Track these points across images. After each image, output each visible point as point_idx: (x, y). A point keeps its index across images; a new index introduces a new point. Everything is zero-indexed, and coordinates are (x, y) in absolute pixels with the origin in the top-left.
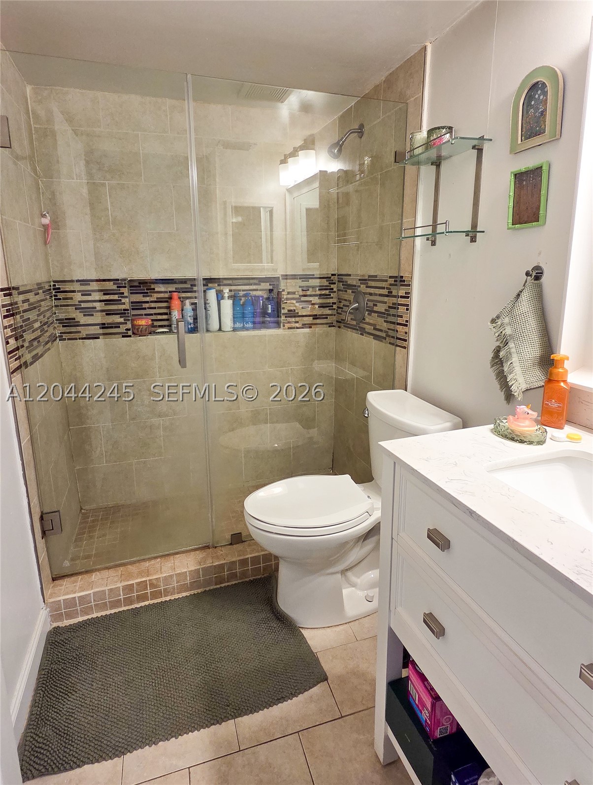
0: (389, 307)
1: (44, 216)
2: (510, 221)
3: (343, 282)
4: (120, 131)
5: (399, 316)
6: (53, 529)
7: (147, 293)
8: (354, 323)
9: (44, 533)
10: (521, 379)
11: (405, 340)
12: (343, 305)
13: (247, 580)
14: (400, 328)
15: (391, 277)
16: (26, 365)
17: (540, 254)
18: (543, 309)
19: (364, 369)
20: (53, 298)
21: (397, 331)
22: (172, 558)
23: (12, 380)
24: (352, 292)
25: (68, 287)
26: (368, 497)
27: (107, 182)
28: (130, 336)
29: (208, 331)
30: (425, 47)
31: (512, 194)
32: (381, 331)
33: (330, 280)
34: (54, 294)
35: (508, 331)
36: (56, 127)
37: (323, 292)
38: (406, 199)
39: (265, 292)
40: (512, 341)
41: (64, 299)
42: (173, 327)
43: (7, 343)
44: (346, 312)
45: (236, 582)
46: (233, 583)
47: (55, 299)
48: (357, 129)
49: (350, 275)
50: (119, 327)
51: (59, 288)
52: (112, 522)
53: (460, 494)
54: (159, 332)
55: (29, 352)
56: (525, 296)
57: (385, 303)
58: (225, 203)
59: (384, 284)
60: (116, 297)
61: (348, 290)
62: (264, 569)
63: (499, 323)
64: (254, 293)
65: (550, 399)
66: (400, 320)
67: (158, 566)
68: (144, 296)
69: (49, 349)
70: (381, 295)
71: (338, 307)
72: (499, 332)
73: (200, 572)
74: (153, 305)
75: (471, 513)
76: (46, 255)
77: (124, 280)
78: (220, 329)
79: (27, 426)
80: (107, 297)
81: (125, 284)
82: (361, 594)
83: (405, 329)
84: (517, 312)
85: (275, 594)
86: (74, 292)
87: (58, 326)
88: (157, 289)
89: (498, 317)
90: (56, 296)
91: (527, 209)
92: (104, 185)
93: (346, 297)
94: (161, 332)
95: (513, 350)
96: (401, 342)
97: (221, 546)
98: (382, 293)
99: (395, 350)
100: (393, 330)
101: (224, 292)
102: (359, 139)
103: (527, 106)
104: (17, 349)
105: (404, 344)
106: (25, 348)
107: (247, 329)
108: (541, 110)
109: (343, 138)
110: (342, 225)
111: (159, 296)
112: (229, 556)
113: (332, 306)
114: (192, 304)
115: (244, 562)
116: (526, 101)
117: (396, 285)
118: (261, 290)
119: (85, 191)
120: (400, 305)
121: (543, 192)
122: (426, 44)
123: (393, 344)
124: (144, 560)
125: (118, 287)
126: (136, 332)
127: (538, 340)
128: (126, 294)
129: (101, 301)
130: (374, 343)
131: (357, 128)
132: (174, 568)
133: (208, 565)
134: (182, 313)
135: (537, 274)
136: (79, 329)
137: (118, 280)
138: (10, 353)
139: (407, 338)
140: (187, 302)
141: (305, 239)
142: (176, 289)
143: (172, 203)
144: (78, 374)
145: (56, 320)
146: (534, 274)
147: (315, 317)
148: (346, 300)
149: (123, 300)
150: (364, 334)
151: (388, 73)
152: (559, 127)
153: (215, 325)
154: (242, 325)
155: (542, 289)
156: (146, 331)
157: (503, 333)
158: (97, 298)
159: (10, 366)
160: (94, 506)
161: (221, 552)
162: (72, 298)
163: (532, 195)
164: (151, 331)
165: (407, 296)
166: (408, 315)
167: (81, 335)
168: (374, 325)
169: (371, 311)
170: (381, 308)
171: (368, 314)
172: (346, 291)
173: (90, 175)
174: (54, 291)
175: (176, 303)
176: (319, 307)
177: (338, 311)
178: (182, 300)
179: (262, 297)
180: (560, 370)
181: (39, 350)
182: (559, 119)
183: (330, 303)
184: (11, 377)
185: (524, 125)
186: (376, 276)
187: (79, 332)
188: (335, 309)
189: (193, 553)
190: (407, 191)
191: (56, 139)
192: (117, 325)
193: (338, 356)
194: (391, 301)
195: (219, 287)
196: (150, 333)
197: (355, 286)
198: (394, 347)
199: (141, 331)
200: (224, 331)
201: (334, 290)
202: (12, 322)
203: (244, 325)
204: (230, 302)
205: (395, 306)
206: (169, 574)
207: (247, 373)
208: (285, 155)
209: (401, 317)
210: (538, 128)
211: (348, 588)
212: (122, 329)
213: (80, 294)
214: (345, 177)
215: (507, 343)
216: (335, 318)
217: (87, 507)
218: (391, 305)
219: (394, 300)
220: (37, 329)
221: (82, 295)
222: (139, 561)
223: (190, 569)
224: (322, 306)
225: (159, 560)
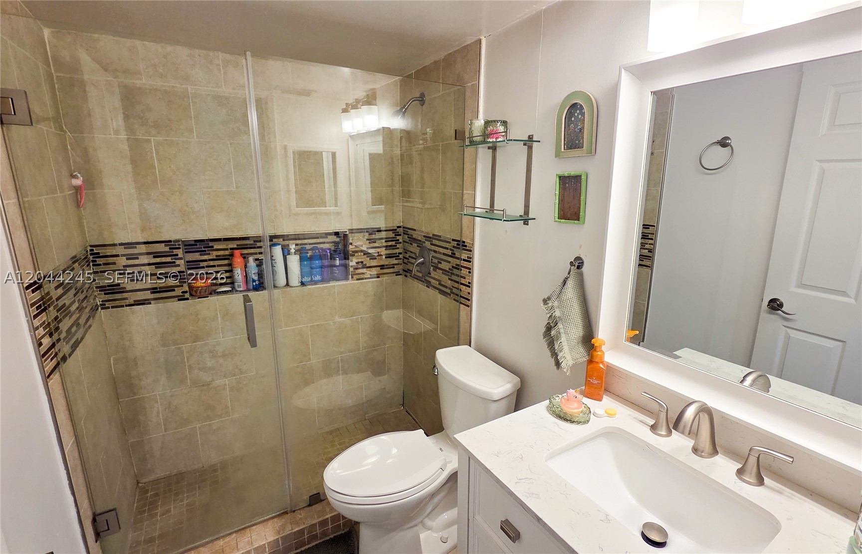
0: (453, 267)
1: (75, 177)
2: (557, 215)
3: (408, 234)
4: (166, 84)
5: (462, 277)
6: (109, 529)
7: (205, 251)
8: (420, 275)
9: (98, 535)
10: (569, 357)
11: (469, 300)
12: (409, 256)
13: (328, 538)
14: (463, 288)
15: (453, 240)
16: (64, 359)
17: (580, 247)
18: (584, 295)
19: (430, 320)
20: (91, 264)
21: (461, 290)
22: (248, 530)
23: (49, 384)
24: (418, 246)
25: (109, 251)
26: (441, 449)
27: (152, 138)
28: (187, 299)
29: (275, 287)
30: (480, 40)
31: (557, 192)
32: (446, 287)
33: (396, 232)
34: (92, 259)
35: (557, 313)
36: (86, 77)
37: (390, 243)
38: (467, 173)
39: (331, 244)
40: (560, 322)
41: (105, 264)
42: (237, 285)
43: (40, 344)
44: (413, 264)
45: (317, 543)
46: (314, 544)
47: (93, 265)
48: (419, 98)
49: (415, 230)
50: (174, 290)
51: (98, 253)
52: (177, 494)
53: (528, 497)
54: (220, 292)
55: (67, 343)
56: (571, 283)
57: (449, 262)
58: (285, 148)
59: (447, 245)
60: (169, 259)
61: (413, 244)
62: (344, 525)
63: (550, 305)
64: (322, 246)
65: (591, 377)
66: (463, 281)
67: (233, 543)
68: (201, 255)
69: (90, 326)
70: (444, 254)
71: (404, 257)
72: (550, 314)
73: (279, 541)
74: (212, 263)
75: (539, 519)
76: (80, 219)
77: (178, 241)
78: (287, 284)
79: (69, 428)
80: (158, 260)
81: (179, 245)
82: (436, 535)
83: (468, 290)
84: (564, 297)
85: (356, 550)
86: (117, 256)
87: (98, 294)
88: (215, 247)
89: (549, 298)
90: (93, 261)
91: (570, 208)
92: (149, 141)
93: (411, 249)
94: (223, 292)
95: (562, 331)
96: (465, 300)
97: (300, 509)
98: (446, 253)
99: (459, 307)
100: (458, 289)
101: (290, 247)
102: (421, 106)
103: (569, 121)
104: (53, 345)
105: (468, 303)
106: (62, 341)
107: (316, 283)
108: (579, 127)
109: (405, 106)
110: (405, 180)
111: (218, 254)
112: (309, 519)
113: (399, 256)
114: (256, 260)
115: (324, 523)
116: (567, 116)
117: (459, 248)
118: (328, 243)
119: (125, 147)
120: (462, 266)
121: (582, 197)
122: (481, 38)
123: (457, 301)
124: (218, 539)
125: (170, 249)
126: (194, 293)
127: (581, 323)
128: (180, 256)
129: (149, 264)
130: (440, 297)
131: (418, 96)
132: (252, 543)
133: (288, 533)
134: (245, 271)
135: (578, 263)
136: (125, 295)
137: (170, 241)
138: (43, 356)
139: (470, 298)
140: (251, 259)
141: (369, 195)
142: (237, 245)
143: (229, 160)
144: (127, 344)
145: (97, 288)
146: (577, 264)
147: (382, 267)
148: (411, 252)
149: (178, 262)
150: (430, 287)
151: (446, 53)
152: (594, 146)
153: (282, 280)
154: (310, 279)
155: (583, 278)
156: (205, 292)
157: (554, 315)
158: (146, 261)
159: (46, 369)
160: (153, 477)
161: (300, 515)
162: (114, 263)
163: (574, 198)
164: (211, 291)
165: (469, 260)
166: (471, 278)
167: (127, 302)
168: (439, 281)
169: (436, 268)
170: (445, 266)
171: (433, 269)
172: (412, 244)
173: (130, 130)
174: (92, 257)
175: (238, 261)
176: (386, 258)
177: (404, 261)
178: (245, 257)
179: (330, 249)
180: (599, 353)
181: (79, 335)
182: (594, 140)
183: (396, 254)
184: (47, 382)
185: (566, 136)
186: (440, 236)
187: (126, 299)
188: (401, 259)
189: (270, 522)
190: (467, 166)
191: (85, 91)
192: (171, 289)
193: (405, 304)
194: (455, 262)
195: (284, 242)
196: (211, 294)
197: (420, 241)
198: (458, 304)
199: (200, 292)
200: (291, 287)
201: (400, 241)
202: (45, 318)
203: (312, 278)
204: (297, 257)
205: (458, 267)
206: (245, 551)
207: (317, 325)
208: (347, 104)
209: (465, 278)
210: (577, 142)
211: (424, 532)
212: (178, 292)
213: (125, 258)
214: (408, 136)
215: (557, 323)
216: (401, 267)
217: (145, 481)
218: (455, 266)
219: (458, 262)
220: (74, 312)
221: (127, 259)
222: (212, 541)
223: (268, 541)
224: (389, 256)
225: (234, 535)
